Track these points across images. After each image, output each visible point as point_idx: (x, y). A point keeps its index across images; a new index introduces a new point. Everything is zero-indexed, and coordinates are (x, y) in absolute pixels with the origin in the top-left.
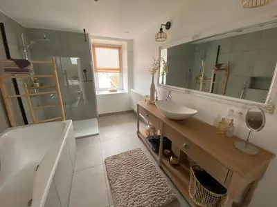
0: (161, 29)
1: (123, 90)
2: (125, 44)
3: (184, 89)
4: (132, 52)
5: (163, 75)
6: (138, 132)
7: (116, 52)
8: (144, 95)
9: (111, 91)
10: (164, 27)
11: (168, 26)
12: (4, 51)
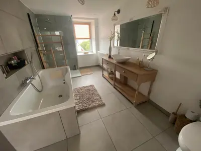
0: (115, 14)
1: (92, 52)
2: (93, 22)
3: (126, 48)
4: (98, 27)
5: (118, 40)
6: (103, 74)
7: (87, 26)
8: (105, 53)
9: (84, 53)
10: (116, 13)
11: (119, 12)
12: (31, 29)
